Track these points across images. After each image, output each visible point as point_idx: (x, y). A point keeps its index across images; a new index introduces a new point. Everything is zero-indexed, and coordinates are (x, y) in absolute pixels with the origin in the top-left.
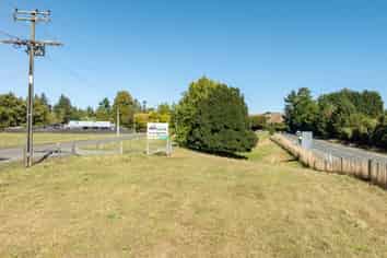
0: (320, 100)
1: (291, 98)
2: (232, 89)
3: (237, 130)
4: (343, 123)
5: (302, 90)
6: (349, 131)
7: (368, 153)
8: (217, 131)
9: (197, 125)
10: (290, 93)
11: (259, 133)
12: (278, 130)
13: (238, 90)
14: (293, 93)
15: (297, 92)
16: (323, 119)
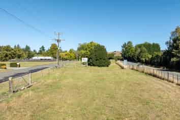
0: (136, 47)
3: (104, 60)
4: (142, 57)
5: (129, 42)
6: (144, 59)
8: (98, 60)
9: (91, 58)
10: (124, 43)
11: (111, 60)
12: (119, 59)
15: (127, 43)
16: (136, 55)
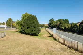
0: (56, 21)
1: (50, 21)
2: (34, 16)
3: (35, 28)
4: (62, 26)
6: (63, 28)
7: (69, 33)
8: (29, 28)
9: (23, 26)
13: (35, 16)
14: (50, 19)
15: (51, 19)
16: (57, 25)
